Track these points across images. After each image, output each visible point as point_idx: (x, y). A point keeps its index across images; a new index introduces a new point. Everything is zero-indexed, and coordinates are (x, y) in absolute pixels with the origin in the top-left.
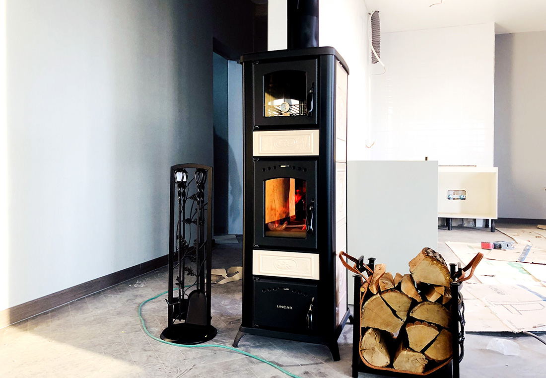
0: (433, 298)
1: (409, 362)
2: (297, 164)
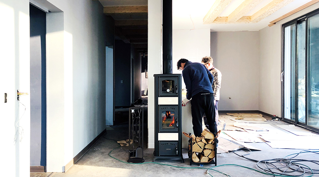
0: (210, 143)
1: (204, 160)
2: (172, 107)
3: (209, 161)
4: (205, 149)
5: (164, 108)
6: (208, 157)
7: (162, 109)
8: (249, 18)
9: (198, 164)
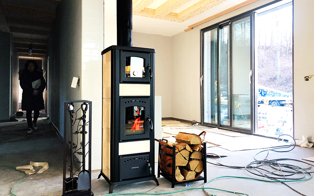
0: (197, 150)
1: (190, 176)
2: (141, 99)
3: (196, 176)
4: (190, 160)
5: (128, 102)
6: (194, 171)
7: (126, 103)
8: (176, 15)
9: (183, 183)
